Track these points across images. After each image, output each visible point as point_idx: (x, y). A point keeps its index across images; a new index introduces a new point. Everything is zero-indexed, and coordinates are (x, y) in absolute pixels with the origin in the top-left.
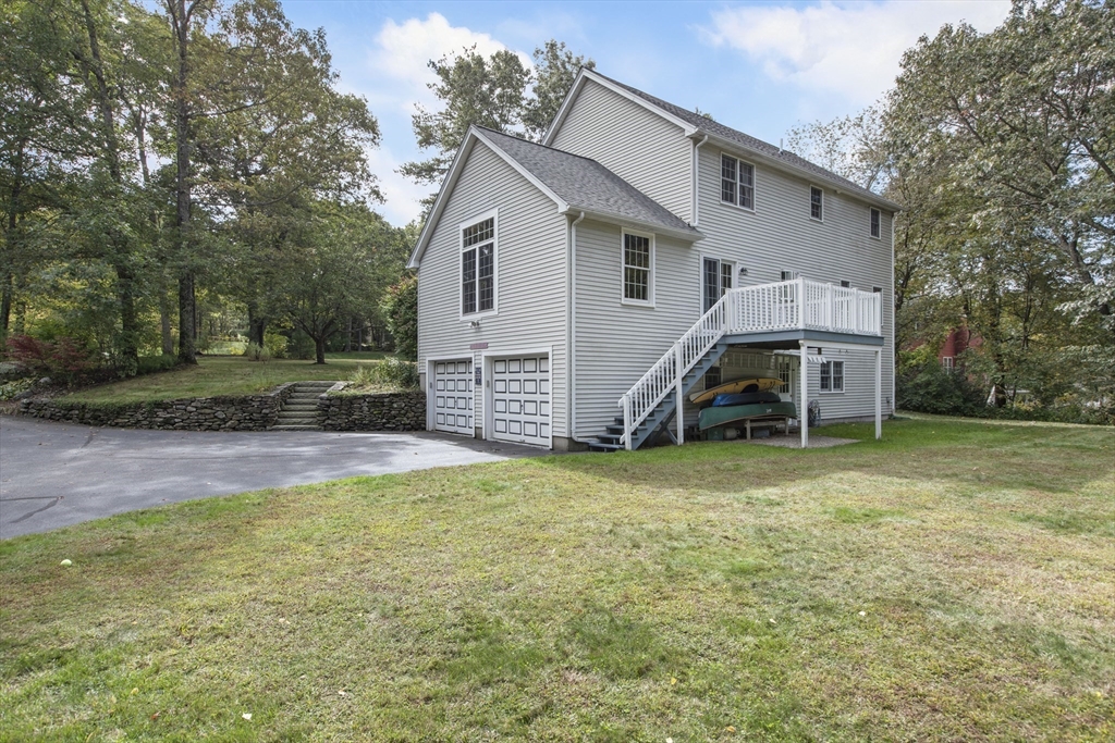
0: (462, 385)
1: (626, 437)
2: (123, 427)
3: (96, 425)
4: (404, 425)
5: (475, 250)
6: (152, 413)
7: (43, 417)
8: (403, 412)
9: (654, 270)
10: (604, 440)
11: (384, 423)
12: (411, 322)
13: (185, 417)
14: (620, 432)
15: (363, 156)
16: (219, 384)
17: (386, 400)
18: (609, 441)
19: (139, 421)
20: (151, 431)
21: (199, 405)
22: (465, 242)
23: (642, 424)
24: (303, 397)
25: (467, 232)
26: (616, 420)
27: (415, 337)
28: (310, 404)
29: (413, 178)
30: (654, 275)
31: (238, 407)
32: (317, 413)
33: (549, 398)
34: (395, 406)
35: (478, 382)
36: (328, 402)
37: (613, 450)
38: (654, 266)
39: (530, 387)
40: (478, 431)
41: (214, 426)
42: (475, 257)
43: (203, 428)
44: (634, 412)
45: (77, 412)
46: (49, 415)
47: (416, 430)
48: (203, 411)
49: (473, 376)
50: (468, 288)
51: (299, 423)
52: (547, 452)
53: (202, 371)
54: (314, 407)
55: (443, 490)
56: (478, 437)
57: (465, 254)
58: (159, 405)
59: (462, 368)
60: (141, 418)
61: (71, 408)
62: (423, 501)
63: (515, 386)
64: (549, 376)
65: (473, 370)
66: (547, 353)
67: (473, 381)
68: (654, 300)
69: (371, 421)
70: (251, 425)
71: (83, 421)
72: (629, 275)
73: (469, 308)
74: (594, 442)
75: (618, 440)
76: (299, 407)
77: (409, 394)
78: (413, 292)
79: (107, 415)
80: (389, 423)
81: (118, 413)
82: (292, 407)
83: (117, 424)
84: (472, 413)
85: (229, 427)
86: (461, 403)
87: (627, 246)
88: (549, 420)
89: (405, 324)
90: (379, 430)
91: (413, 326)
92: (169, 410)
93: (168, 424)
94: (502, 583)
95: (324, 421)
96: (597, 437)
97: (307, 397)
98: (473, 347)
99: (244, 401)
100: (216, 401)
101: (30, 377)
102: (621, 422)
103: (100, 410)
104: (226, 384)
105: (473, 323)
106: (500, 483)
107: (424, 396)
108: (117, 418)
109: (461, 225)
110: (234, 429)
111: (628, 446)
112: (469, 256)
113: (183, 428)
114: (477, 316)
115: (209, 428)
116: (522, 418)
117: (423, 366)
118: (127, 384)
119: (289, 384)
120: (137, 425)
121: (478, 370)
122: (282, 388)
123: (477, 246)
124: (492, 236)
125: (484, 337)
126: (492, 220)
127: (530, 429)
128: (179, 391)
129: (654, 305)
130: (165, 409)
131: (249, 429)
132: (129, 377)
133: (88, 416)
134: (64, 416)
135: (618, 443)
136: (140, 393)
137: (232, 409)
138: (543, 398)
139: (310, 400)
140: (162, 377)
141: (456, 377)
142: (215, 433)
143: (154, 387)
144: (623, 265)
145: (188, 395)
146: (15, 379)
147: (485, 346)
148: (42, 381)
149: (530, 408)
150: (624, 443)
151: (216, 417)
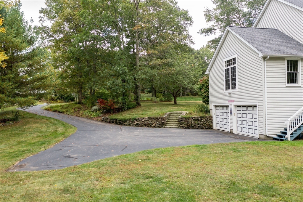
0: (225, 114)
1: (288, 136)
2: (126, 125)
3: (120, 125)
4: (205, 127)
5: (229, 69)
6: (133, 122)
7: (107, 122)
8: (205, 123)
9: (300, 72)
10: (279, 136)
11: (199, 126)
12: (207, 92)
13: (142, 123)
14: (286, 133)
15: (187, 29)
16: (149, 113)
17: (199, 119)
18: (281, 137)
19: (130, 124)
20: (133, 127)
21: (145, 119)
22: (226, 65)
23: (295, 131)
24: (173, 117)
25: (226, 62)
26: (284, 129)
27: (208, 97)
28: (175, 119)
29: (204, 34)
30: (301, 74)
31: (156, 120)
32: (178, 122)
33: (257, 120)
34: (202, 120)
35: (231, 113)
36: (181, 119)
37: (283, 140)
38: (300, 70)
39: (250, 116)
40: (231, 130)
41: (149, 126)
42: (229, 71)
43: (146, 126)
44: (291, 126)
45: (115, 121)
46: (108, 121)
47: (209, 129)
48: (146, 121)
49: (229, 111)
50: (227, 81)
51: (172, 126)
52: (257, 139)
53: (143, 108)
54: (177, 120)
55: (221, 151)
56: (231, 133)
57: (225, 70)
58: (135, 119)
59: (225, 108)
60: (130, 123)
61: (113, 120)
62: (216, 153)
63: (244, 116)
64: (257, 113)
65: (229, 109)
66: (256, 105)
67: (229, 113)
68: (301, 84)
69: (194, 126)
70: (159, 126)
71: (116, 123)
72: (289, 75)
73: (227, 88)
74: (276, 137)
75: (285, 136)
76: (172, 120)
77: (207, 117)
78: (207, 82)
79: (122, 122)
80: (200, 126)
81: (125, 121)
82: (170, 120)
83: (125, 124)
84: (229, 124)
85: (153, 126)
86: (225, 120)
87: (288, 65)
88: (257, 128)
89: (205, 92)
90: (197, 128)
91: (208, 93)
92: (138, 121)
93: (137, 125)
94: (240, 175)
95: (180, 125)
96: (277, 135)
97: (174, 117)
98: (229, 101)
99: (157, 118)
100: (150, 118)
101: (101, 110)
102: (286, 129)
103: (120, 120)
104: (151, 113)
105: (229, 94)
106: (239, 149)
107: (212, 117)
108: (125, 123)
109: (224, 60)
110: (155, 127)
111: (289, 139)
112: (227, 70)
113: (141, 126)
114: (230, 91)
115: (148, 127)
116: (247, 127)
117: (211, 106)
118: (125, 112)
119: (169, 113)
120: (130, 125)
121: (231, 109)
122: (167, 114)
123: (230, 67)
124: (235, 64)
125: (232, 98)
126: (235, 58)
127: (251, 131)
128: (139, 115)
129: (301, 85)
130: (137, 120)
131: (158, 127)
132: (125, 110)
133: (118, 122)
134: (112, 122)
135: (285, 138)
136: (129, 116)
137: (154, 121)
138: (255, 120)
139: (175, 118)
140: (133, 110)
141: (223, 111)
142: (150, 128)
143: (132, 113)
144: (286, 72)
145: (142, 116)
146: (98, 111)
147: (233, 101)
148: (104, 111)
149: (250, 123)
150: (287, 138)
151: (149, 123)
